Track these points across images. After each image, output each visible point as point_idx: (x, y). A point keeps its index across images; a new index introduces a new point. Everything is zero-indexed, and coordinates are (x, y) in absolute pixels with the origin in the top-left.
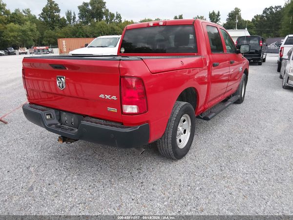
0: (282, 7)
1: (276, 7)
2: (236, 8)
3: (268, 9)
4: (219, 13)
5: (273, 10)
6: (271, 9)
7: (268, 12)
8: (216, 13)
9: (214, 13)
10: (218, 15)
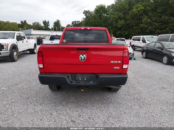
0: (80, 22)
1: (78, 22)
2: (57, 20)
3: (74, 22)
4: (48, 21)
5: (76, 23)
6: (75, 22)
7: (74, 24)
8: (47, 21)
9: (45, 21)
10: (48, 23)
